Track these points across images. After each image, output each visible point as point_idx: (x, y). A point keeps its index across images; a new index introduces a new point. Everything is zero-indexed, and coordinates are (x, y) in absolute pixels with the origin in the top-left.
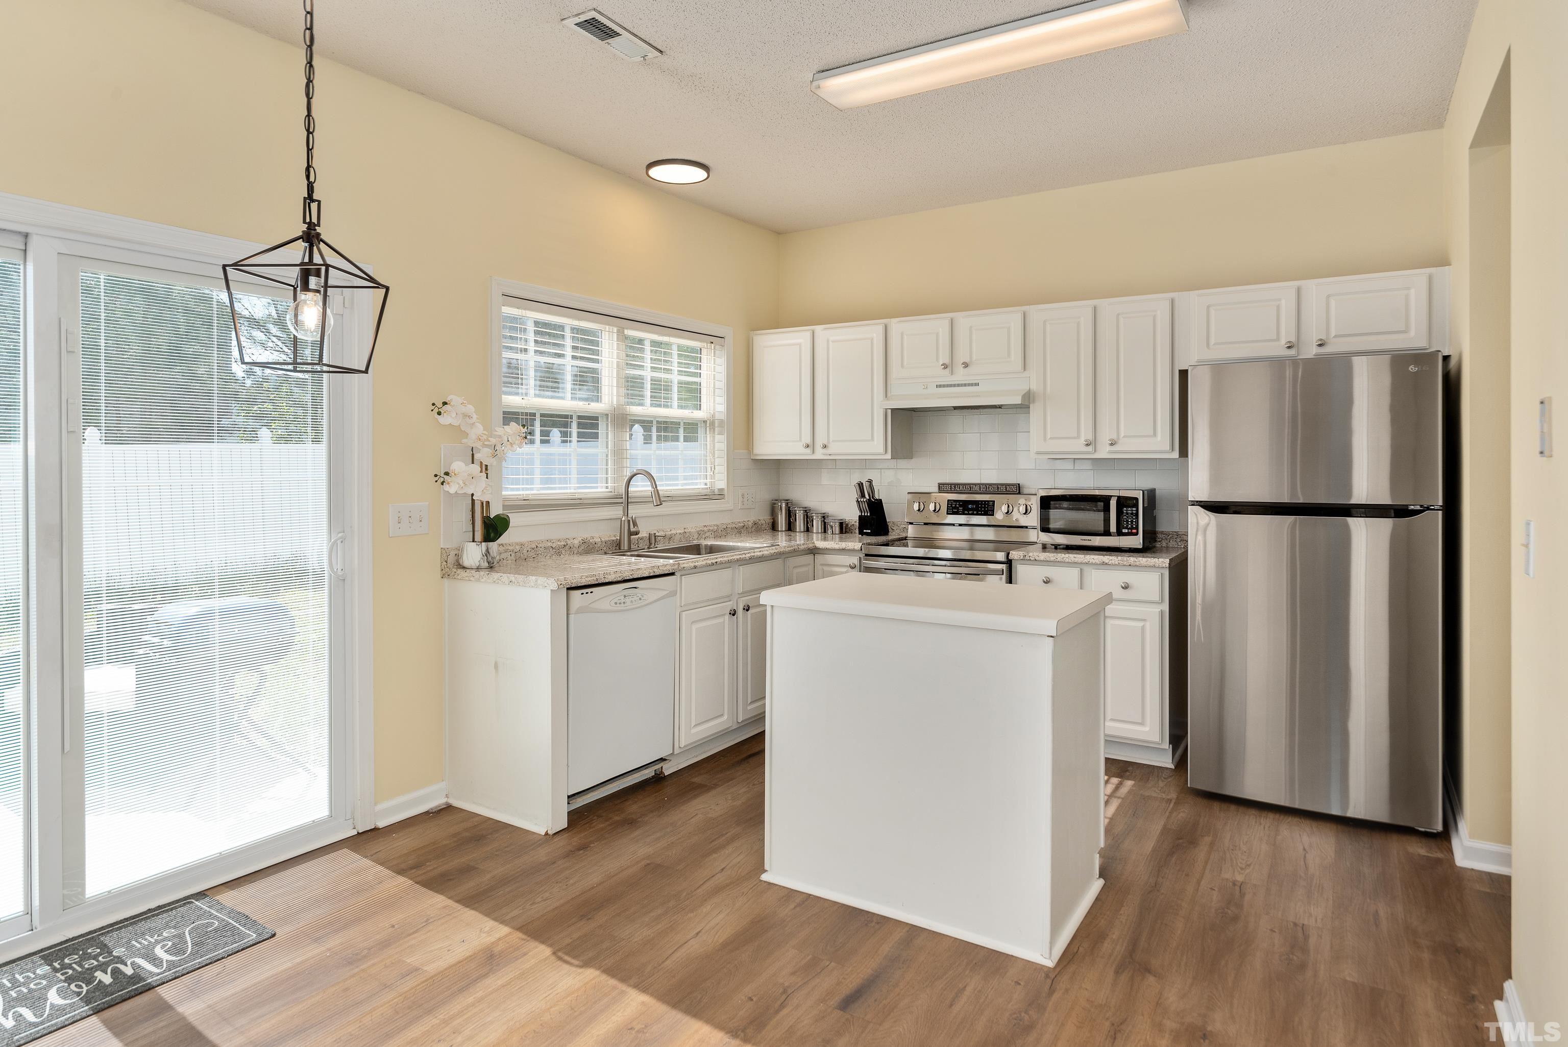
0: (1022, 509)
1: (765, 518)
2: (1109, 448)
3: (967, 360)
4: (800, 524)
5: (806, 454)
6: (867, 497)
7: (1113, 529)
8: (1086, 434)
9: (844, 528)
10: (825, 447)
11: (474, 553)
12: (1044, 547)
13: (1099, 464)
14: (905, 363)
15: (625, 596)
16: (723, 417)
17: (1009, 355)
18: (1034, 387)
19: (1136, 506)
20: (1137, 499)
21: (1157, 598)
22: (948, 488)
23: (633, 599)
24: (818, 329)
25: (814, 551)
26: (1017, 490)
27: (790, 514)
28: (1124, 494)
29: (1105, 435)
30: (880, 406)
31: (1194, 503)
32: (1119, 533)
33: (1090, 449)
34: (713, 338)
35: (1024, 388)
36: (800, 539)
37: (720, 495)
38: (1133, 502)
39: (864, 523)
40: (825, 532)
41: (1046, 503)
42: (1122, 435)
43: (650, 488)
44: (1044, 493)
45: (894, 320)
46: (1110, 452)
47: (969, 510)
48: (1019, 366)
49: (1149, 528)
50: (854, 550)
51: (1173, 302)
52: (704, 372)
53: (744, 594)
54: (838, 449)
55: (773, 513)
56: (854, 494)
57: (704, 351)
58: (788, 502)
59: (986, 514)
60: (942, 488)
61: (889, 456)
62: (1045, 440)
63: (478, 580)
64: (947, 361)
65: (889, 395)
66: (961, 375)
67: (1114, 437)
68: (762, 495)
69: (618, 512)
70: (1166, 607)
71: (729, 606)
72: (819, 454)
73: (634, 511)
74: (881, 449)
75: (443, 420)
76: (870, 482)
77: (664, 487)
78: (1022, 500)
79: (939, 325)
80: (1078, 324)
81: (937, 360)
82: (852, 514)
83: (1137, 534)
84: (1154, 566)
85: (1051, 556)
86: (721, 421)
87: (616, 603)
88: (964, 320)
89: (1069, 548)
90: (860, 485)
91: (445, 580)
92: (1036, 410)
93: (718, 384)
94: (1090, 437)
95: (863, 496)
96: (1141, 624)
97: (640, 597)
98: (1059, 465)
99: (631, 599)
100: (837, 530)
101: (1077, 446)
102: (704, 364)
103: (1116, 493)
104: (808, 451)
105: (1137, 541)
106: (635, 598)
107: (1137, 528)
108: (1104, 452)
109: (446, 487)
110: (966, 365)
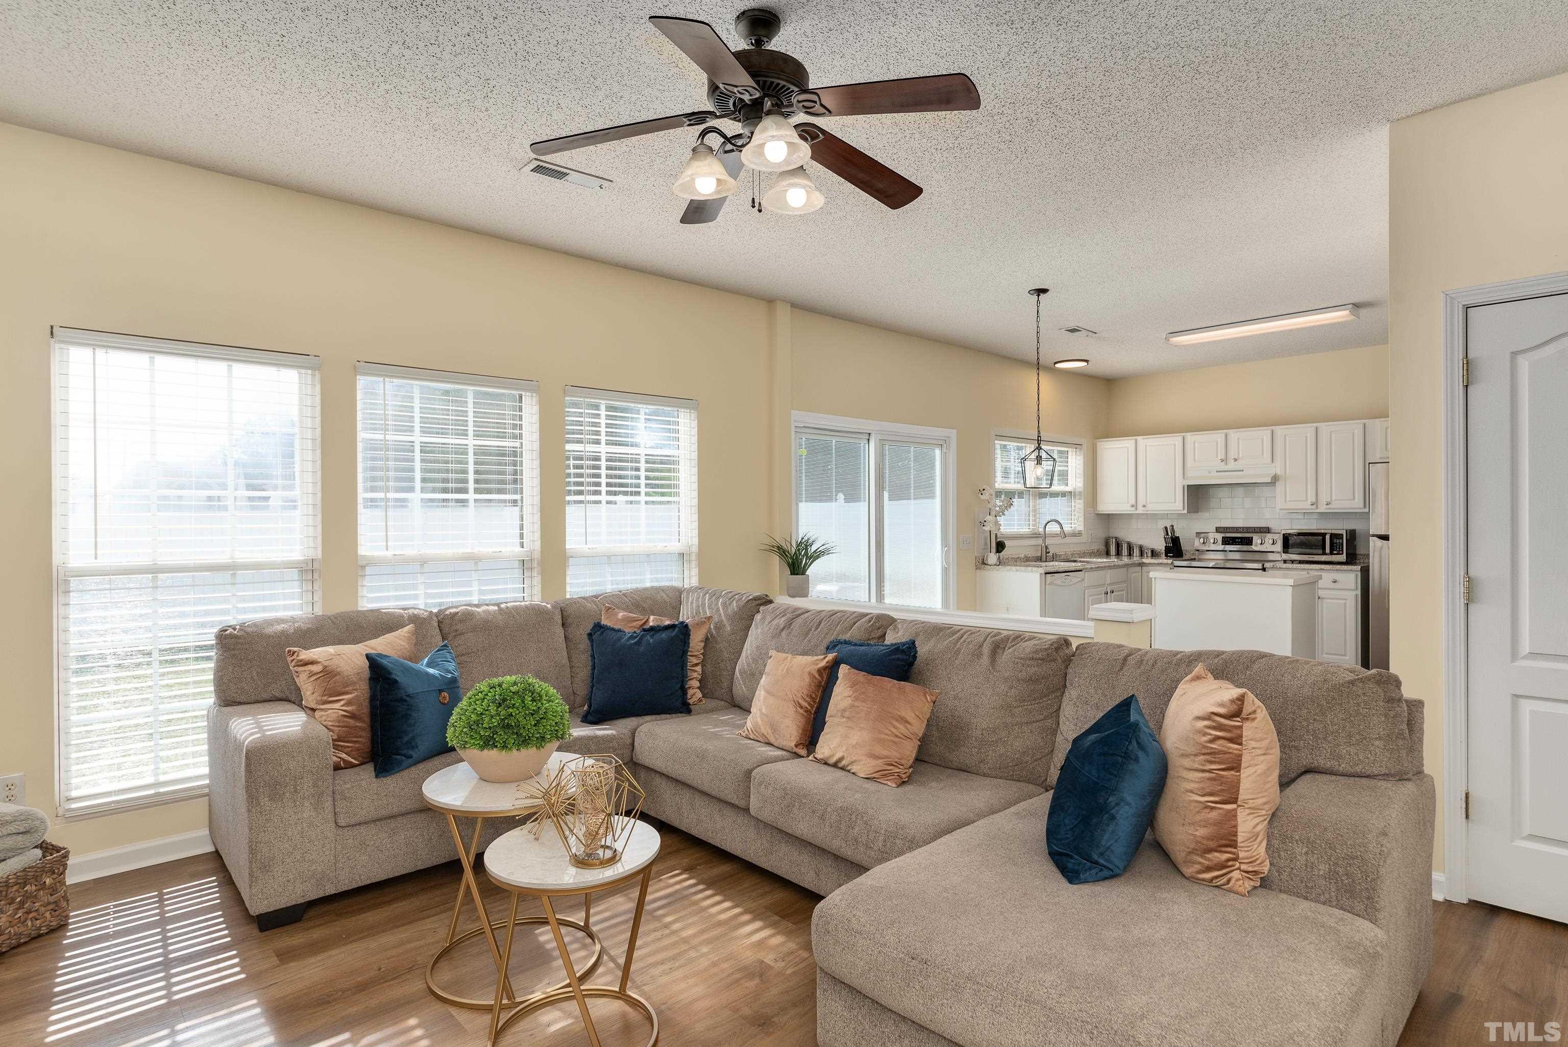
0: (1271, 541)
1: (1102, 548)
2: (1326, 506)
3: (1236, 457)
4: (1125, 551)
5: (1131, 510)
6: (1170, 534)
7: (1328, 550)
8: (1311, 498)
9: (1154, 554)
10: (1144, 506)
11: (992, 558)
12: (1285, 562)
13: (1323, 515)
14: (1196, 458)
15: (1065, 579)
16: (1081, 490)
17: (1263, 454)
18: (1278, 472)
19: (1342, 538)
20: (1342, 535)
21: (1353, 586)
22: (1222, 530)
24: (1139, 438)
25: (1141, 565)
26: (1267, 530)
27: (1118, 546)
28: (1334, 532)
29: (1324, 499)
30: (1181, 483)
31: (1373, 536)
32: (1331, 553)
33: (1314, 507)
34: (1077, 445)
35: (1272, 472)
36: (1125, 560)
37: (1079, 534)
38: (1339, 536)
39: (1168, 551)
40: (1142, 555)
41: (1286, 539)
42: (1334, 499)
43: (1059, 529)
44: (1283, 532)
45: (1188, 434)
46: (1327, 509)
47: (1236, 542)
48: (1270, 461)
49: (1350, 551)
50: (1167, 564)
51: (1364, 424)
52: (1069, 464)
53: (1111, 584)
54: (1153, 508)
55: (1107, 544)
56: (1162, 534)
57: (1070, 453)
58: (1116, 538)
59: (1247, 544)
60: (1218, 530)
61: (1185, 511)
62: (1285, 502)
63: (998, 570)
64: (1223, 457)
65: (1186, 476)
66: (1232, 465)
67: (1329, 500)
68: (1101, 534)
69: (1040, 541)
70: (1359, 592)
71: (1104, 589)
72: (1140, 510)
73: (1049, 541)
74: (1181, 508)
75: (982, 497)
76: (1172, 526)
77: (1067, 528)
78: (1269, 536)
79: (1218, 437)
80: (1306, 437)
81: (1217, 456)
82: (1160, 545)
83: (1342, 554)
84: (1351, 570)
85: (1290, 565)
86: (1080, 492)
87: (1062, 582)
88: (1233, 434)
89: (1300, 562)
90: (1166, 528)
91: (978, 571)
92: (1279, 486)
93: (1078, 471)
94: (1314, 500)
95: (1168, 534)
96: (1343, 602)
98: (1294, 516)
100: (1150, 554)
101: (1307, 505)
102: (1069, 460)
103: (1330, 532)
104: (1133, 509)
105: (1343, 558)
107: (1342, 550)
108: (1323, 509)
109: (984, 528)
110: (1236, 460)
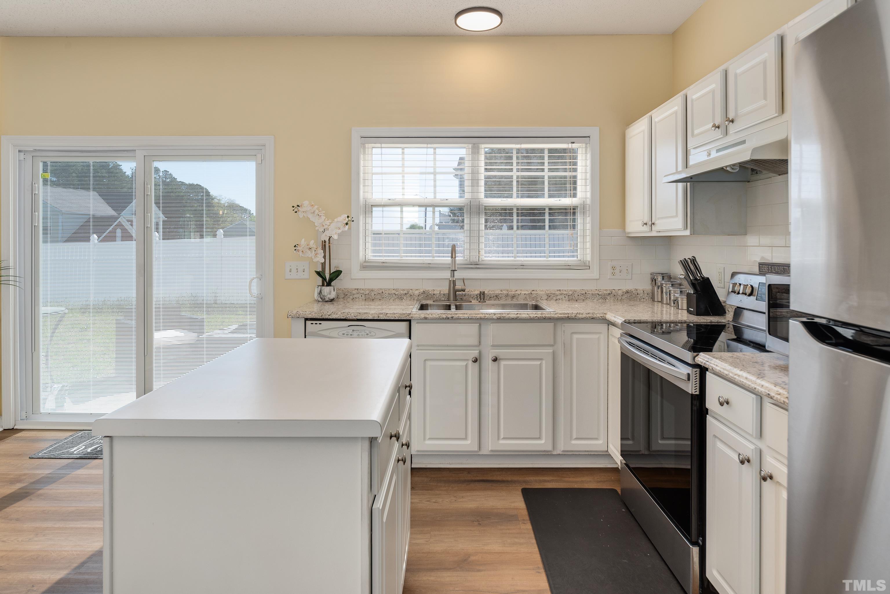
1: (645, 288)
3: (733, 114)
10: (654, 224)
14: (694, 131)
15: (353, 331)
16: (590, 202)
22: (766, 268)
23: (360, 334)
24: (654, 112)
34: (585, 139)
37: (584, 266)
45: (690, 88)
52: (579, 167)
54: (661, 226)
57: (580, 151)
60: (762, 268)
64: (720, 121)
66: (732, 134)
71: (471, 354)
72: (655, 232)
74: (681, 225)
76: (693, 258)
79: (714, 80)
86: (589, 206)
87: (344, 334)
90: (685, 262)
95: (691, 273)
97: (368, 333)
99: (358, 333)
102: (579, 161)
104: (646, 228)
106: (363, 333)
110: (731, 121)
